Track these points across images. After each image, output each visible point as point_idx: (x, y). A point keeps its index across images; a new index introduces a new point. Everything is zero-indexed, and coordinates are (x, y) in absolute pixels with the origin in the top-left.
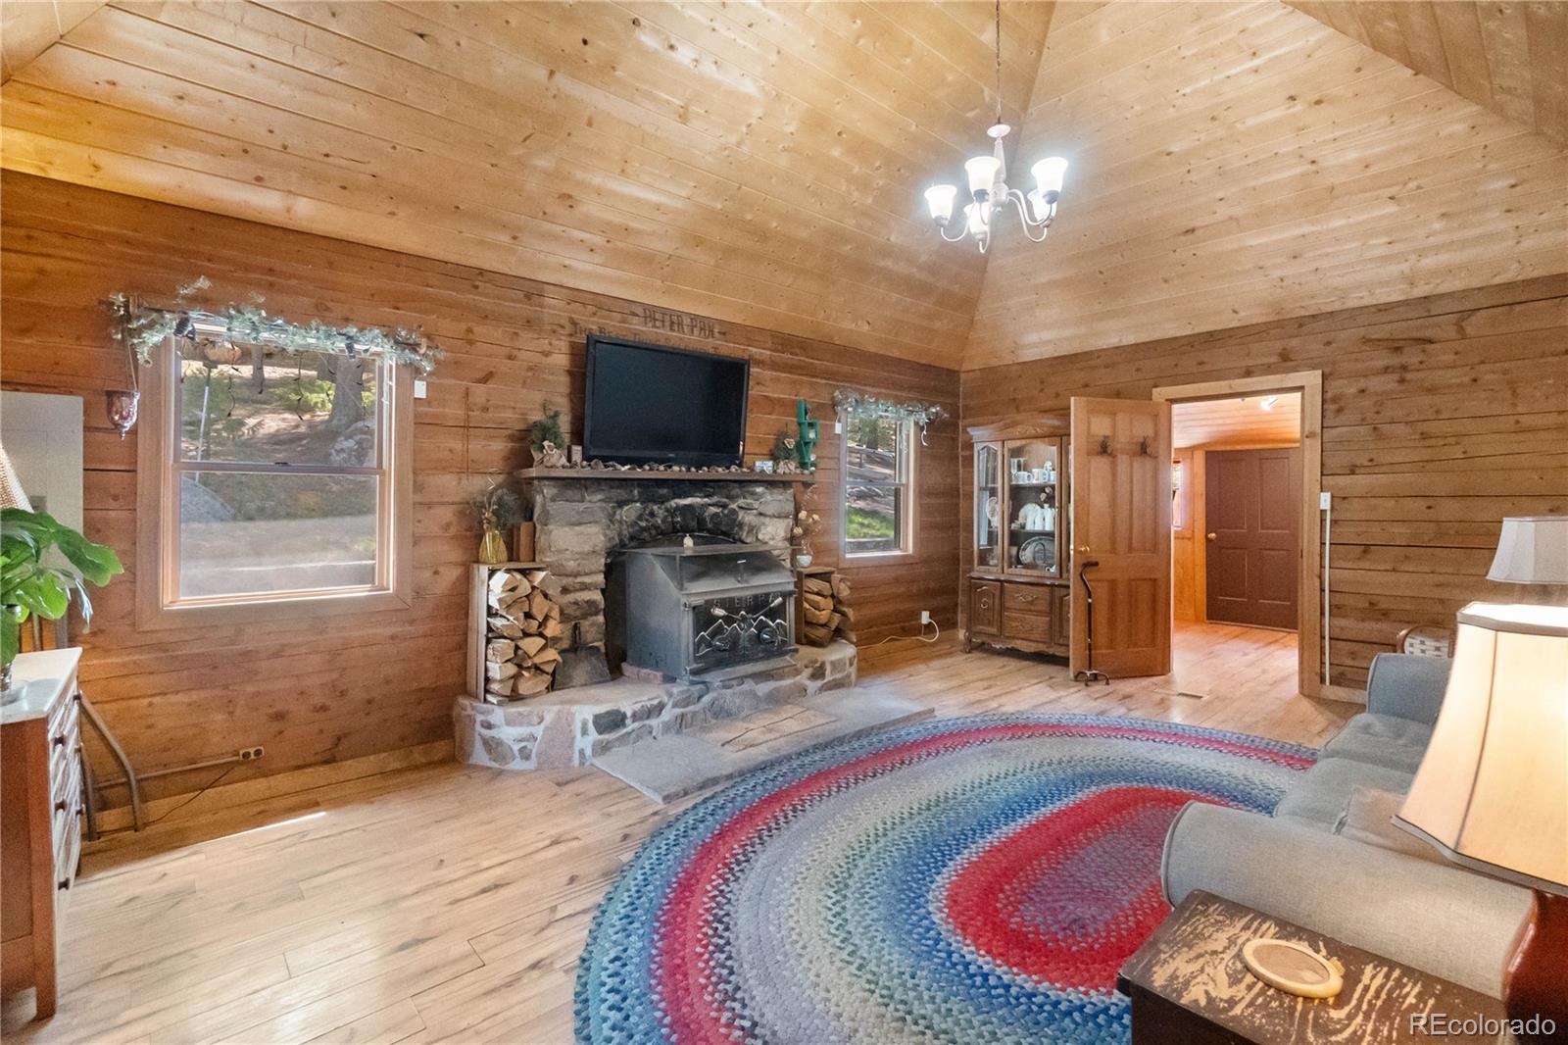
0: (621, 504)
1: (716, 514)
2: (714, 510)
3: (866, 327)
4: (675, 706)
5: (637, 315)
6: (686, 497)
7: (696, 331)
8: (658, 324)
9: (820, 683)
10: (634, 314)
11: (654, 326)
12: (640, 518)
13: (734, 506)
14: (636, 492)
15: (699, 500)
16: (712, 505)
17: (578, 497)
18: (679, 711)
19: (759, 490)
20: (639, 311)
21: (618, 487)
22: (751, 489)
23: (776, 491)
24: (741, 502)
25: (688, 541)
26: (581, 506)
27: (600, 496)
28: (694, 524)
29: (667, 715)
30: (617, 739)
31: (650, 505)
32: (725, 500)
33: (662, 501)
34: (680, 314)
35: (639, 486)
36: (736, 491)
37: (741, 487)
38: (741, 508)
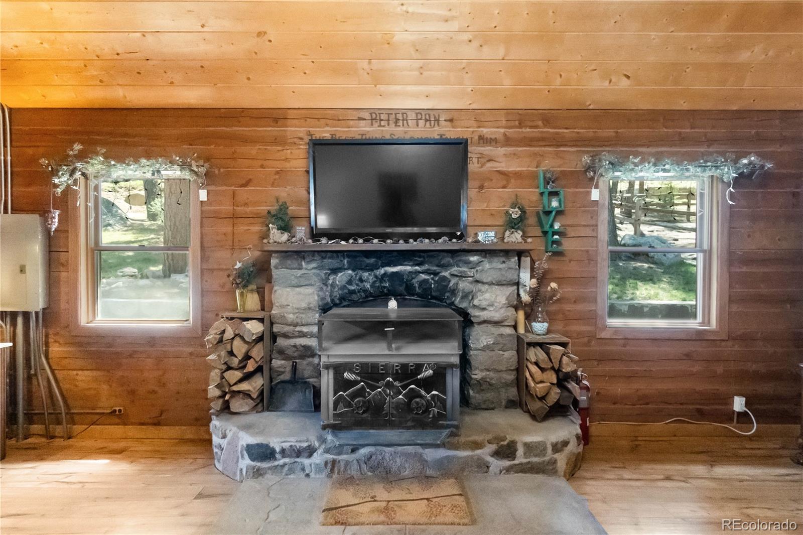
0: (335, 271)
1: (425, 281)
2: (423, 276)
3: (625, 83)
4: (327, 451)
5: (365, 120)
6: (395, 265)
7: (421, 123)
8: (383, 123)
9: (507, 463)
10: (360, 119)
11: (380, 126)
12: (350, 282)
13: (446, 274)
14: (345, 261)
15: (409, 268)
16: (423, 273)
17: (296, 265)
18: (330, 457)
19: (474, 259)
20: (366, 115)
21: (331, 258)
22: (464, 258)
23: (496, 259)
24: (454, 270)
25: (393, 304)
26: (300, 272)
27: (314, 265)
28: (402, 289)
29: (318, 458)
30: (269, 468)
31: (360, 272)
32: (435, 268)
33: (371, 268)
34: (405, 112)
35: (348, 256)
36: (448, 259)
37: (452, 258)
38: (453, 275)
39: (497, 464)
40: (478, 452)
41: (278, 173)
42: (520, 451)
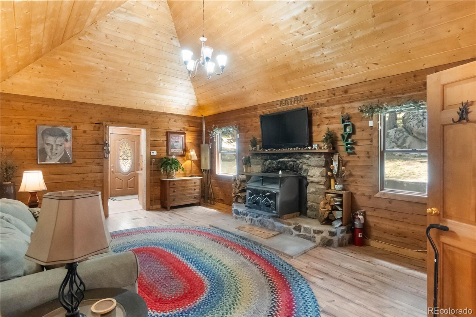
0: (266, 160)
1: (291, 164)
2: (291, 163)
4: (251, 215)
5: (278, 104)
6: (283, 158)
8: (284, 104)
10: (277, 104)
11: (283, 106)
12: (269, 164)
13: (298, 162)
14: (268, 157)
15: (287, 159)
16: (291, 161)
17: (255, 158)
18: (251, 217)
19: (307, 156)
20: (279, 103)
21: (265, 155)
22: (304, 156)
23: (316, 156)
24: (301, 160)
25: (280, 172)
26: (257, 160)
27: (260, 158)
28: (284, 167)
29: (248, 217)
31: (273, 160)
32: (294, 160)
33: (275, 159)
34: (290, 99)
35: (269, 155)
36: (298, 156)
37: (300, 155)
38: (300, 162)
39: (295, 232)
40: (290, 227)
41: (255, 127)
42: (302, 230)
